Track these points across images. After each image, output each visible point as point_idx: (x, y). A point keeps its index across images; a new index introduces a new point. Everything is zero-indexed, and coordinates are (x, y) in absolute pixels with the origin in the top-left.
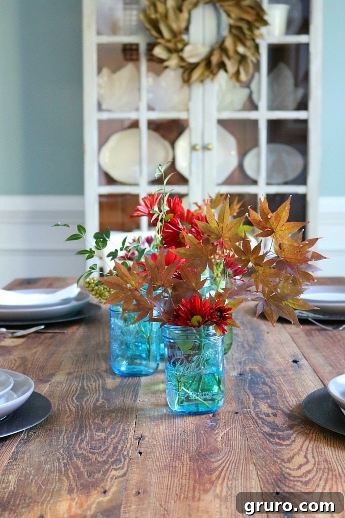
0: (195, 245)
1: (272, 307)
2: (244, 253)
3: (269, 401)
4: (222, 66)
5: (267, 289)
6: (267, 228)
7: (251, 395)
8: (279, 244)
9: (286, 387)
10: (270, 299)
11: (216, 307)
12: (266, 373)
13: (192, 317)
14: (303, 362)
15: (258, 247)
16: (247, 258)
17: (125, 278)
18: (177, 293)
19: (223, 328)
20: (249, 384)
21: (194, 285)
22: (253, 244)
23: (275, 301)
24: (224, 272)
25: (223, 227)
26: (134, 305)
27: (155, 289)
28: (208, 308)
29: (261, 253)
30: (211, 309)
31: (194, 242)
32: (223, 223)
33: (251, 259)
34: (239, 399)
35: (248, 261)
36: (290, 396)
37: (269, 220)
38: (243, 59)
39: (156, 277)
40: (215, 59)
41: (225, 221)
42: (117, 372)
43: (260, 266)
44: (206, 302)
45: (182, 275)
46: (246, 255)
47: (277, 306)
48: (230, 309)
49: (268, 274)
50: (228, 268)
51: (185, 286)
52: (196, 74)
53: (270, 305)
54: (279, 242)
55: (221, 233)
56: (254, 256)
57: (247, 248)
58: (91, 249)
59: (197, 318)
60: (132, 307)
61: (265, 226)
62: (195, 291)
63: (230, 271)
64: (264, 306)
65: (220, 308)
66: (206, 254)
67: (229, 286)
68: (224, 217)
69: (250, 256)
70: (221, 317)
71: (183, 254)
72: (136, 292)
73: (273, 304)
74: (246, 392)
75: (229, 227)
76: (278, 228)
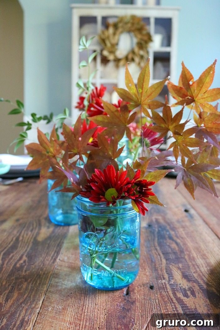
0: (113, 112)
1: (192, 178)
2: (164, 121)
3: (180, 265)
4: (133, 60)
5: (186, 159)
6: (187, 96)
7: (162, 255)
8: (199, 113)
9: (190, 244)
10: (190, 170)
11: (135, 180)
12: (169, 225)
13: (106, 190)
14: (192, 211)
15: (180, 114)
16: (167, 126)
17: (45, 145)
18: (92, 161)
19: (143, 206)
20: (158, 239)
21: (110, 153)
22: (174, 111)
23: (195, 171)
24: (141, 141)
25: (142, 92)
26: (51, 172)
27: (71, 156)
28: (125, 180)
29: (182, 121)
30: (129, 183)
31: (112, 109)
32: (142, 88)
33: (171, 127)
34: (152, 261)
35: (168, 130)
36: (197, 257)
37: (191, 87)
38: (142, 57)
39: (73, 144)
40: (130, 57)
41: (144, 86)
42: (53, 221)
43: (180, 135)
44: (123, 173)
45: (99, 142)
46: (165, 123)
47: (198, 177)
48: (152, 183)
49: (188, 143)
50: (146, 137)
51: (101, 154)
52: (122, 63)
53: (190, 176)
54: (199, 110)
55: (140, 101)
56: (174, 125)
57: (167, 115)
58: (28, 122)
59: (111, 192)
60: (48, 174)
61: (185, 94)
62: (111, 159)
63: (148, 141)
64: (183, 176)
65: (140, 181)
66: (124, 122)
67: (146, 155)
68: (143, 81)
69: (170, 124)
70: (140, 192)
71: (101, 121)
72: (53, 160)
73: (193, 175)
74: (156, 249)
75: (149, 93)
76: (200, 96)
